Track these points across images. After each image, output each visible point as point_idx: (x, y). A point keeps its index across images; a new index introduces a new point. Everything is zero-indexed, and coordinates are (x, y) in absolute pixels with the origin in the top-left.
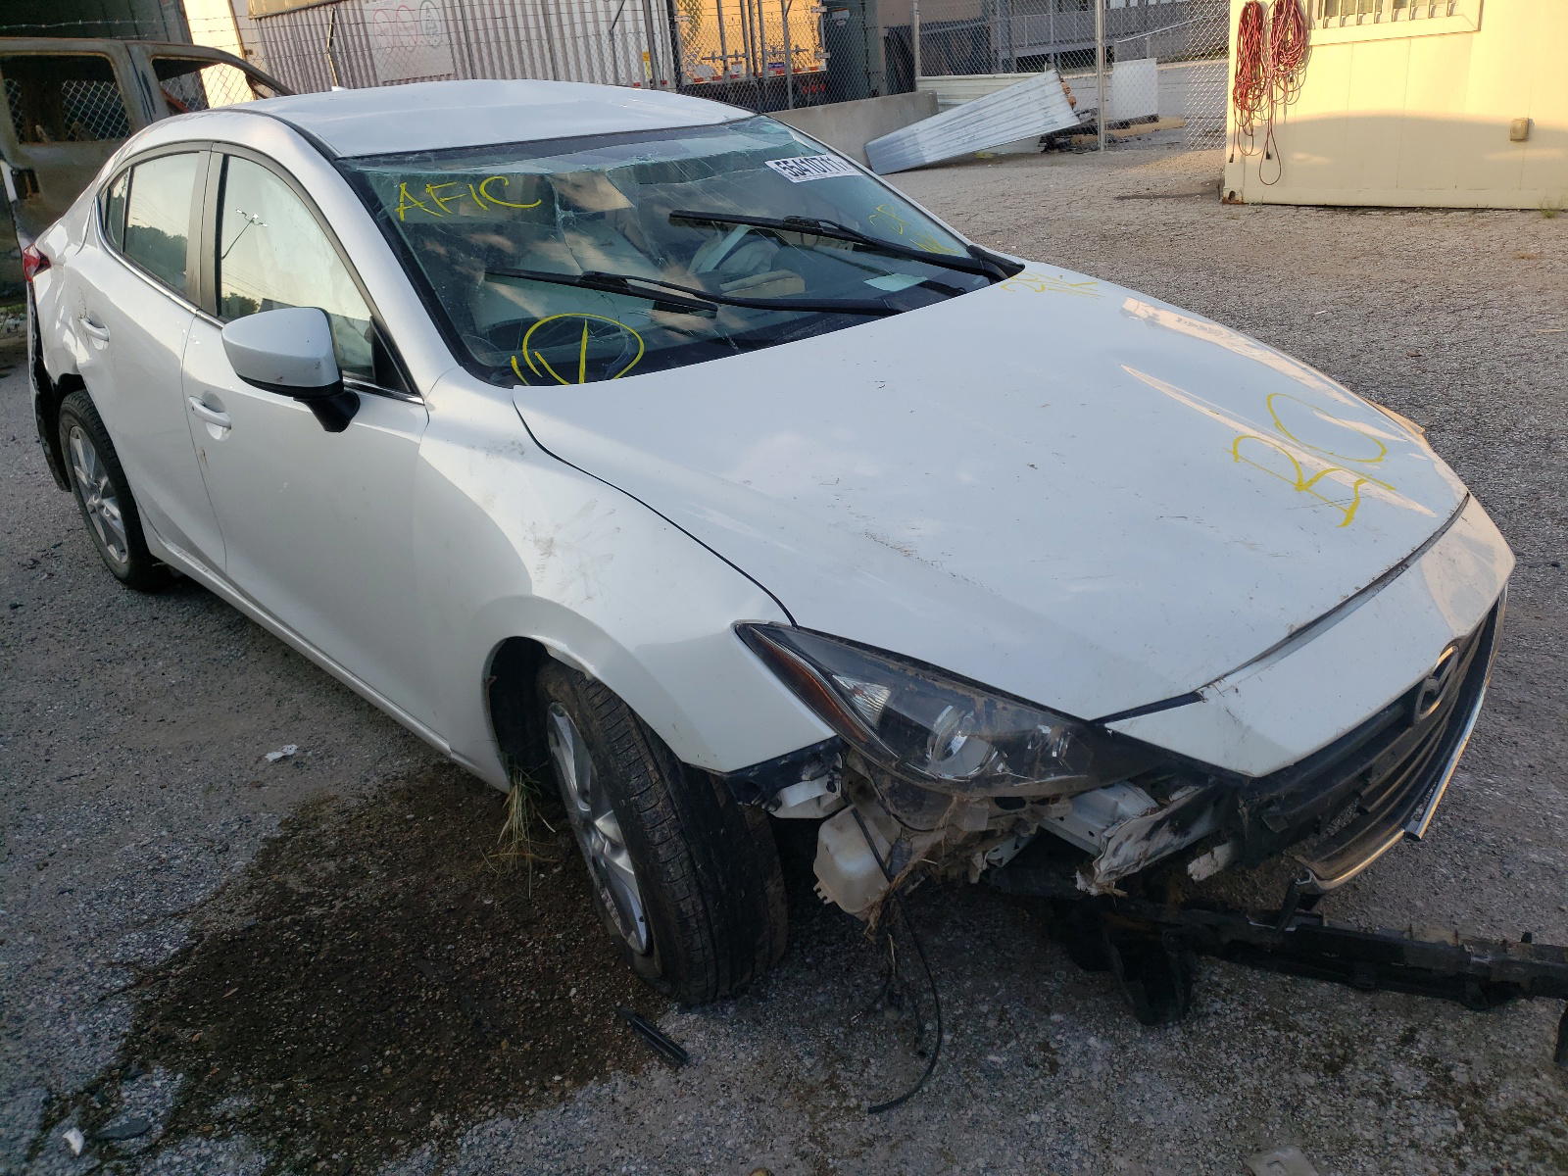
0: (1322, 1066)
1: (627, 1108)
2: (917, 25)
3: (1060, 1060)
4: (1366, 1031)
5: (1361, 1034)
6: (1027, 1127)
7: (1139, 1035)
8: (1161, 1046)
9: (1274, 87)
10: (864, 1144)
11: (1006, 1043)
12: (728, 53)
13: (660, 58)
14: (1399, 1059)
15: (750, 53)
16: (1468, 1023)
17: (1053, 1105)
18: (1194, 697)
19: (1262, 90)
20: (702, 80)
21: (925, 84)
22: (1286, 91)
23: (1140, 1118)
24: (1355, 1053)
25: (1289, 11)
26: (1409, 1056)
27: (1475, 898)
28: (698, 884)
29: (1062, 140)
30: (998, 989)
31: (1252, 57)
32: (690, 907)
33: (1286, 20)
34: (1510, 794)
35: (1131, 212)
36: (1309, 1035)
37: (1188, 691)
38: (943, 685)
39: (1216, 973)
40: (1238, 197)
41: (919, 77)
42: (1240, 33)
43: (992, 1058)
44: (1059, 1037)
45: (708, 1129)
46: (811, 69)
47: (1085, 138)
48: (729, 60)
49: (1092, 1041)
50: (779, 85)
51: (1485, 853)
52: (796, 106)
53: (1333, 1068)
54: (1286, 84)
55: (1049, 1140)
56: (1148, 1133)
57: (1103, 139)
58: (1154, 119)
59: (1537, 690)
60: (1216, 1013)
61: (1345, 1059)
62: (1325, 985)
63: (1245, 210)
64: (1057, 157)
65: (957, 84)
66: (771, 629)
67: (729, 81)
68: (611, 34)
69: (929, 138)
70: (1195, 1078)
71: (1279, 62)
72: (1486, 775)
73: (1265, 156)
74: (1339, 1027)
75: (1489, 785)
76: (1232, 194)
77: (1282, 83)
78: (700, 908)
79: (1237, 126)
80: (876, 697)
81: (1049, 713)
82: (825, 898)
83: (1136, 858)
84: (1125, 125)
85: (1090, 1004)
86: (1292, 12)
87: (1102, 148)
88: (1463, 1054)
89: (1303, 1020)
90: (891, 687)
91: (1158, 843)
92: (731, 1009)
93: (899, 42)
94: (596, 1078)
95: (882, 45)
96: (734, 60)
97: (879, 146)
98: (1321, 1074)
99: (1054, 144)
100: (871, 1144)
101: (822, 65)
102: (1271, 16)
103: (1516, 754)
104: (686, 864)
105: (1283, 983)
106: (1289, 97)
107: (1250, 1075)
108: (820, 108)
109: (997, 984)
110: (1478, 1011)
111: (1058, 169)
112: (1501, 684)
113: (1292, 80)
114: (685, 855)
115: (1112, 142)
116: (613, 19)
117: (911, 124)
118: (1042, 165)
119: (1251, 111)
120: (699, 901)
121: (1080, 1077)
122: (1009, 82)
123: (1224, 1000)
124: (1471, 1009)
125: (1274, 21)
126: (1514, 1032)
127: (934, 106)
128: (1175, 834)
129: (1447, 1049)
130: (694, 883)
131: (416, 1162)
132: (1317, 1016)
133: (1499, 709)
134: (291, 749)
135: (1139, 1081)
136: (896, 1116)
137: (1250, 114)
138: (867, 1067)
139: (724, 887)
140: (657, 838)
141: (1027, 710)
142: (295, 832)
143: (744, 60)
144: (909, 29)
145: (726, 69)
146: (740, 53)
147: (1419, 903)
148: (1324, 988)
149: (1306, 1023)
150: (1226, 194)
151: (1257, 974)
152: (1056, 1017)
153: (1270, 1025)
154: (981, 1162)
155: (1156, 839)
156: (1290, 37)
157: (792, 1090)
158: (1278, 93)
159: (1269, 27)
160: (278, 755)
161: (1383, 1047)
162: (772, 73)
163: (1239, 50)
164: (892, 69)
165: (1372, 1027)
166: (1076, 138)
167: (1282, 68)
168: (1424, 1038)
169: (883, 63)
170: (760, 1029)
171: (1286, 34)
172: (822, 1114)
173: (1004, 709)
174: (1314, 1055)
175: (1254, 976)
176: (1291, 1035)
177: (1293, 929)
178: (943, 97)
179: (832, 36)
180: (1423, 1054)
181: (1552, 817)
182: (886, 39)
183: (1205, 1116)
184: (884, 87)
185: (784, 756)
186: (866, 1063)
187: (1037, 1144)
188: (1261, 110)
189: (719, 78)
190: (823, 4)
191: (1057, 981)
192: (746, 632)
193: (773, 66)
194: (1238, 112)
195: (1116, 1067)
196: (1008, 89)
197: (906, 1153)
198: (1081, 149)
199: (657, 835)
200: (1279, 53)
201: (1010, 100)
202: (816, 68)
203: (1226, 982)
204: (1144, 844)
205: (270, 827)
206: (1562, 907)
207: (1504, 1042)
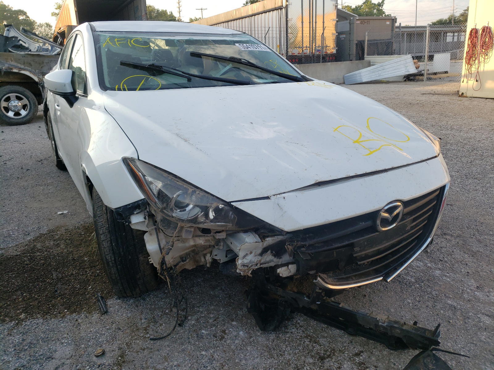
0: (318, 357)
1: (79, 323)
2: (367, 39)
3: (226, 337)
4: (343, 348)
5: (341, 349)
6: (199, 355)
7: (259, 334)
8: (264, 339)
9: (481, 57)
10: (142, 349)
11: (211, 327)
12: (304, 46)
13: (282, 47)
14: (350, 360)
15: (311, 47)
16: (385, 353)
17: (213, 350)
18: (268, 198)
19: (476, 58)
20: (294, 54)
21: (367, 58)
22: (485, 59)
23: (240, 361)
24: (334, 355)
25: (487, 32)
26: (354, 360)
27: (416, 312)
28: (113, 250)
29: (412, 78)
30: (221, 311)
31: (473, 46)
32: (110, 258)
33: (485, 35)
34: (453, 280)
35: (424, 98)
36: (321, 346)
37: (266, 196)
38: (180, 183)
39: (300, 319)
40: (465, 95)
41: (365, 56)
42: (469, 38)
43: (203, 331)
44: (230, 329)
45: (98, 334)
46: (331, 52)
47: (421, 78)
48: (304, 48)
49: (241, 333)
50: (318, 56)
51: (430, 298)
52: (322, 62)
53: (322, 359)
54: (485, 57)
55: (204, 361)
56: (240, 366)
57: (425, 77)
58: (446, 72)
59: (486, 248)
60: (291, 333)
61: (329, 356)
62: (338, 331)
63: (467, 99)
64: (408, 83)
65: (378, 58)
66: (132, 160)
67: (303, 54)
68: (265, 37)
69: (365, 74)
70: (269, 352)
71: (483, 48)
72: (447, 273)
73: (475, 81)
74: (334, 345)
75: (446, 276)
76: (463, 94)
77: (483, 56)
78: (113, 259)
79: (466, 70)
80: (158, 185)
81: (215, 197)
82: (151, 261)
83: (255, 262)
84: (435, 74)
85: (249, 321)
86: (488, 32)
87: (425, 81)
88: (376, 364)
89: (322, 341)
90: (162, 182)
91: (266, 258)
92: (132, 301)
93: (360, 45)
94: (77, 313)
95: (355, 46)
96: (306, 48)
97: (348, 76)
98: (316, 359)
99: (409, 78)
100: (144, 350)
101: (334, 51)
102: (480, 33)
103: (464, 267)
104: (109, 242)
105: (323, 327)
106: (486, 61)
107: (290, 354)
108: (329, 63)
109: (222, 309)
110: (391, 350)
111: (406, 86)
112: (473, 245)
113: (487, 55)
114: (109, 239)
115: (429, 79)
116: (266, 32)
117: (361, 69)
118: (403, 85)
119: (471, 65)
120: (113, 256)
121: (229, 344)
122: (395, 58)
123: (297, 329)
124: (389, 348)
125: (481, 35)
126: (402, 360)
127: (369, 64)
128: (275, 257)
129: (371, 361)
130: (111, 249)
131: (8, 326)
132: (328, 340)
133: (466, 252)
134: (65, 212)
135: (249, 349)
136: (158, 343)
137: (471, 66)
138: (161, 326)
139: (122, 253)
140: (101, 232)
141: (207, 195)
142: (50, 232)
143: (309, 48)
144: (364, 41)
145: (303, 51)
146: (308, 46)
147: (392, 310)
148: (337, 332)
149: (323, 342)
150: (460, 93)
151: (315, 323)
152: (234, 323)
153: (308, 340)
154: (175, 363)
155: (265, 257)
156: (487, 39)
157: (132, 328)
158: (482, 59)
159: (480, 37)
160: (61, 213)
161: (346, 355)
162: (318, 53)
163: (468, 45)
164: (357, 53)
165: (346, 348)
166: (417, 77)
167: (484, 51)
168: (364, 355)
169: (355, 51)
170: (136, 308)
171: (486, 39)
172: (136, 337)
173: (199, 194)
174: (318, 353)
175: (313, 323)
176: (314, 345)
177: (319, 303)
178: (373, 62)
179: (339, 42)
180: (360, 361)
181: (466, 290)
182: (357, 44)
183: (264, 365)
184: (354, 58)
185: (129, 205)
186: (161, 325)
187: (199, 361)
188: (475, 65)
189: (300, 53)
190: (337, 33)
191: (243, 312)
192: (125, 161)
193: (318, 51)
194: (467, 65)
195: (244, 343)
196: (394, 60)
197: (153, 355)
198: (418, 80)
199: (101, 231)
200: (483, 46)
201: (394, 64)
202: (332, 52)
203: (302, 323)
204: (260, 258)
205: (44, 230)
206: (450, 321)
207: (396, 363)
